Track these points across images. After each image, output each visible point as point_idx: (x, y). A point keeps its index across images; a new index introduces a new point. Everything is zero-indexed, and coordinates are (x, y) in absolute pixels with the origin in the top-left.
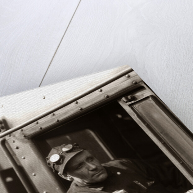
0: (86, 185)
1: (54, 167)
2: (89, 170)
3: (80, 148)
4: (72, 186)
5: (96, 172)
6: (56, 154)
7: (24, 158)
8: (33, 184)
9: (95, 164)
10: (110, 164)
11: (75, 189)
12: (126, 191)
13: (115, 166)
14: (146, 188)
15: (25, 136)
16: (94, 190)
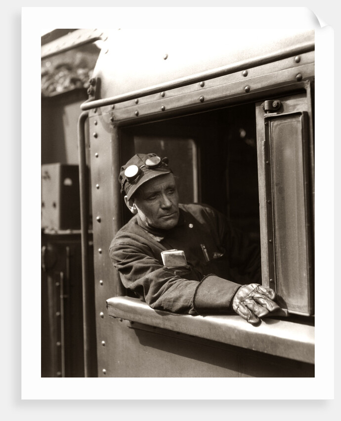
0: (146, 227)
1: (124, 185)
2: (160, 206)
3: (167, 168)
4: (131, 222)
5: (167, 213)
6: (136, 165)
7: (97, 156)
8: (91, 200)
9: (173, 201)
10: (188, 208)
11: (132, 228)
12: (185, 254)
13: (193, 214)
14: (208, 259)
15: (112, 120)
16: (152, 238)
